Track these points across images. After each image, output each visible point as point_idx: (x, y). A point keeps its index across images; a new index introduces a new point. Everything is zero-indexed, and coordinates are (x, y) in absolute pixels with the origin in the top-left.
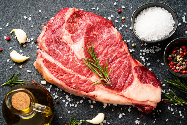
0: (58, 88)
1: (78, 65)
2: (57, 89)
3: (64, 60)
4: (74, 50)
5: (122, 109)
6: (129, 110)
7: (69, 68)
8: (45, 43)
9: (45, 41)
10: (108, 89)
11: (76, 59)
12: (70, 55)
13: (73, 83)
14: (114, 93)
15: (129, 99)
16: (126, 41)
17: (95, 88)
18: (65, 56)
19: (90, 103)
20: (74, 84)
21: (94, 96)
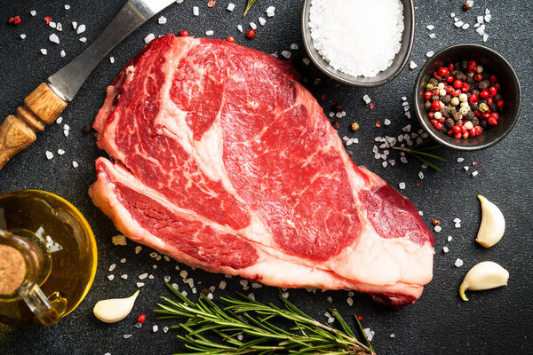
0: (159, 254)
1: (209, 196)
2: (156, 255)
3: (169, 185)
4: (197, 157)
5: (330, 299)
6: (350, 302)
7: (186, 206)
8: (116, 140)
9: (116, 134)
10: (290, 257)
11: (202, 181)
12: (187, 170)
13: (199, 244)
14: (307, 266)
15: (348, 280)
16: (335, 116)
17: (258, 257)
18: (171, 174)
19: (246, 288)
20: (201, 247)
21: (257, 278)
